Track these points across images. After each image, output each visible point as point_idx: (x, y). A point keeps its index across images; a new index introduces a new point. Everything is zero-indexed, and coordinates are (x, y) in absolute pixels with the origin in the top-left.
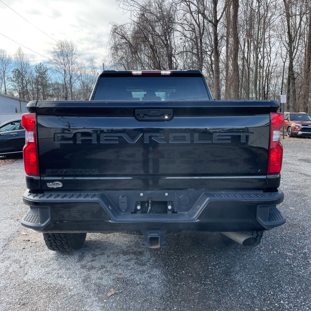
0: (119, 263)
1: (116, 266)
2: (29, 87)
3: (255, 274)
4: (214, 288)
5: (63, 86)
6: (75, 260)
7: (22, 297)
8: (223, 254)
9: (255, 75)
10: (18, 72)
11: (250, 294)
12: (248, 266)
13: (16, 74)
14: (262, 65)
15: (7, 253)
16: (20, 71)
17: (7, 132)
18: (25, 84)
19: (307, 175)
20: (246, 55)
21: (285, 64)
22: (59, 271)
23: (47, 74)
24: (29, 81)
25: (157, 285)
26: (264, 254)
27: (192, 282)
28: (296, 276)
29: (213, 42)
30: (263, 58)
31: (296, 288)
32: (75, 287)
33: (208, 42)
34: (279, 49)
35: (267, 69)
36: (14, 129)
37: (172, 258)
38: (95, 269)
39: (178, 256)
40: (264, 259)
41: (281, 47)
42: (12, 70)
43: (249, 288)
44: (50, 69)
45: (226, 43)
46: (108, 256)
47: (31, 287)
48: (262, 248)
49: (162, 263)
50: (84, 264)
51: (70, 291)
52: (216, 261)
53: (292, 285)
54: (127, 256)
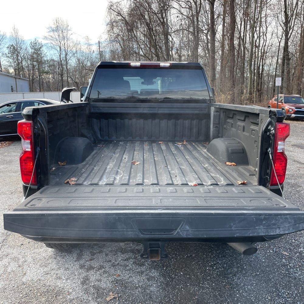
0: (117, 262)
1: (114, 266)
2: (24, 63)
3: (252, 276)
4: (212, 292)
5: (58, 63)
6: (74, 258)
7: (22, 301)
8: (220, 253)
9: (250, 55)
10: (13, 48)
11: (247, 299)
12: (245, 267)
13: (11, 50)
14: (257, 45)
15: (5, 250)
16: (15, 47)
17: (3, 114)
18: (21, 60)
19: (300, 163)
20: (242, 35)
21: (281, 44)
22: (57, 271)
23: (42, 50)
24: (24, 57)
25: (156, 288)
26: (261, 253)
27: (190, 285)
28: (293, 279)
29: (209, 20)
30: (259, 37)
31: (292, 292)
32: (74, 290)
33: (204, 20)
34: (275, 29)
35: (263, 49)
36: (10, 111)
37: (170, 258)
38: (93, 269)
39: (176, 254)
40: (260, 259)
41: (277, 27)
42: (7, 46)
43: (246, 292)
44: (46, 45)
45: (222, 21)
46: (107, 255)
47: (30, 289)
48: (258, 246)
49: (160, 263)
50: (82, 263)
51: (69, 295)
52: (213, 261)
53: (289, 289)
54: (125, 255)
